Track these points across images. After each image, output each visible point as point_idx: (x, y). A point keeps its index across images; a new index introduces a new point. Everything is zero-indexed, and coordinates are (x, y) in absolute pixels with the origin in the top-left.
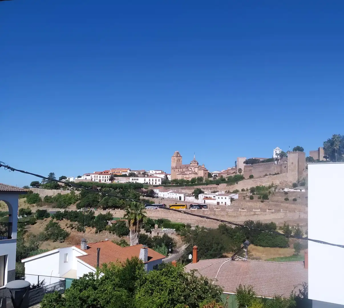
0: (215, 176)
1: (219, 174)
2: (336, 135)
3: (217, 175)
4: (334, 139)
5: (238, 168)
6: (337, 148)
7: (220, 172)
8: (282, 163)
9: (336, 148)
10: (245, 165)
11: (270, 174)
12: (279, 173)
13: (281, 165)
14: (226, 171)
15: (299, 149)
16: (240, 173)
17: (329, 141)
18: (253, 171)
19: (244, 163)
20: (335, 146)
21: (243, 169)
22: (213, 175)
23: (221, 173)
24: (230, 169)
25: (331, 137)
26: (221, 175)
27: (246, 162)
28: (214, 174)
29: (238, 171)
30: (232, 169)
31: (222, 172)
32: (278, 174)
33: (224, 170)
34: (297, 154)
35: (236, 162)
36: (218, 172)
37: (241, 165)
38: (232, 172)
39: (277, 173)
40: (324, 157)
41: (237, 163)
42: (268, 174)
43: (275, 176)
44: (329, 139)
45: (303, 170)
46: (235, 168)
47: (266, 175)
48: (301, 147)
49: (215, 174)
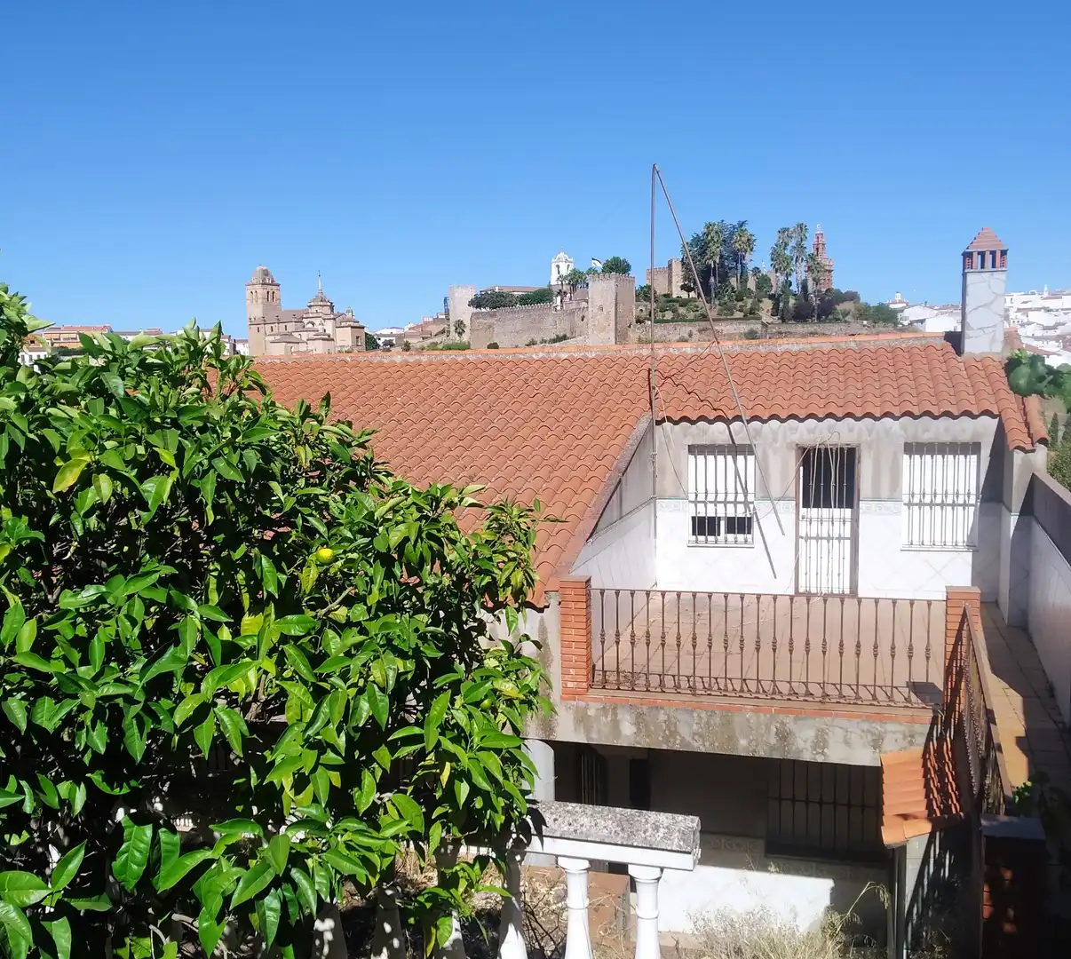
0: (386, 343)
1: (399, 337)
2: (714, 225)
3: (394, 342)
4: (707, 235)
5: (453, 319)
6: (715, 262)
7: (401, 332)
8: (574, 306)
9: (711, 262)
10: (475, 310)
11: (543, 341)
12: (568, 335)
13: (572, 313)
14: (418, 327)
15: (618, 267)
16: (460, 334)
17: (696, 240)
18: (496, 330)
19: (472, 303)
20: (711, 258)
21: (467, 322)
22: (380, 342)
23: (404, 335)
24: (431, 320)
25: (701, 230)
26: (405, 340)
27: (477, 302)
28: (383, 339)
29: (454, 328)
30: (437, 321)
31: (407, 330)
32: (564, 338)
33: (412, 325)
34: (612, 283)
35: (445, 300)
36: (395, 331)
37: (463, 312)
38: (435, 329)
39: (561, 334)
40: (683, 287)
41: (450, 302)
42: (538, 340)
43: (557, 344)
44: (695, 236)
45: (629, 327)
46: (444, 317)
47: (533, 343)
48: (625, 261)
49: (388, 339)
